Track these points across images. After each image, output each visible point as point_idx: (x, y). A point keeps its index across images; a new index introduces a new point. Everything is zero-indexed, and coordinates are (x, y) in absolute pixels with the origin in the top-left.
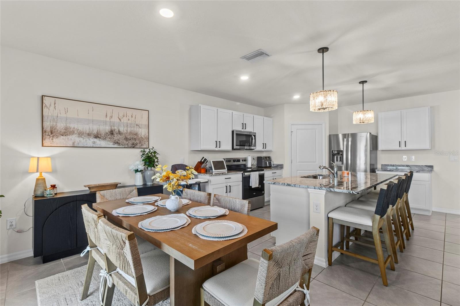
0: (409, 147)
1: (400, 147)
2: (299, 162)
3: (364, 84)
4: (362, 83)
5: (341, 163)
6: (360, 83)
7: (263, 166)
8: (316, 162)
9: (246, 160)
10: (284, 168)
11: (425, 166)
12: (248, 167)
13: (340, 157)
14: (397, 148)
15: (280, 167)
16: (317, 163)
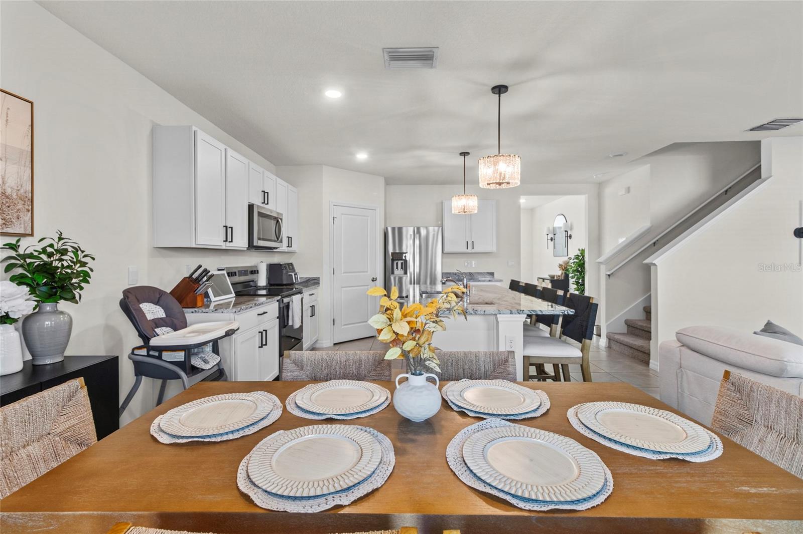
0: (476, 249)
1: (467, 249)
2: (344, 273)
3: (466, 157)
4: (463, 154)
5: (403, 272)
6: (461, 154)
7: (285, 283)
8: (367, 272)
9: (258, 271)
10: (321, 285)
11: (488, 273)
12: (259, 285)
13: (402, 263)
14: (464, 250)
15: (313, 282)
16: (369, 273)
